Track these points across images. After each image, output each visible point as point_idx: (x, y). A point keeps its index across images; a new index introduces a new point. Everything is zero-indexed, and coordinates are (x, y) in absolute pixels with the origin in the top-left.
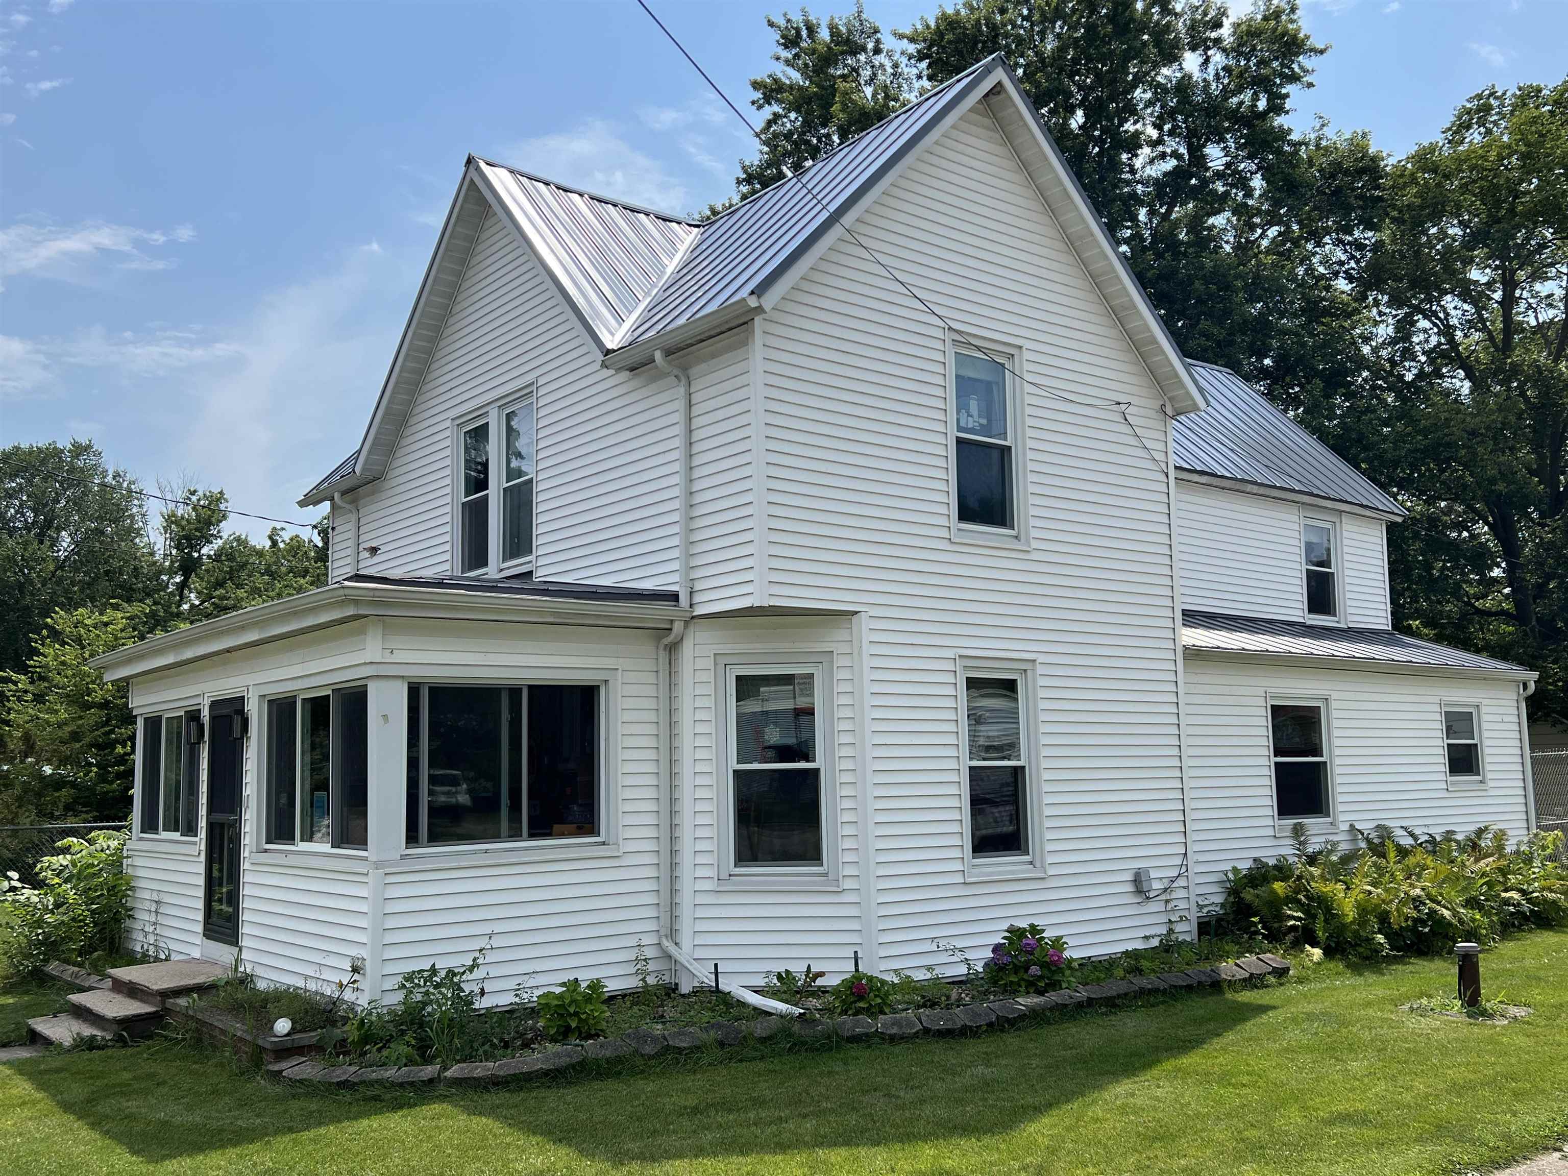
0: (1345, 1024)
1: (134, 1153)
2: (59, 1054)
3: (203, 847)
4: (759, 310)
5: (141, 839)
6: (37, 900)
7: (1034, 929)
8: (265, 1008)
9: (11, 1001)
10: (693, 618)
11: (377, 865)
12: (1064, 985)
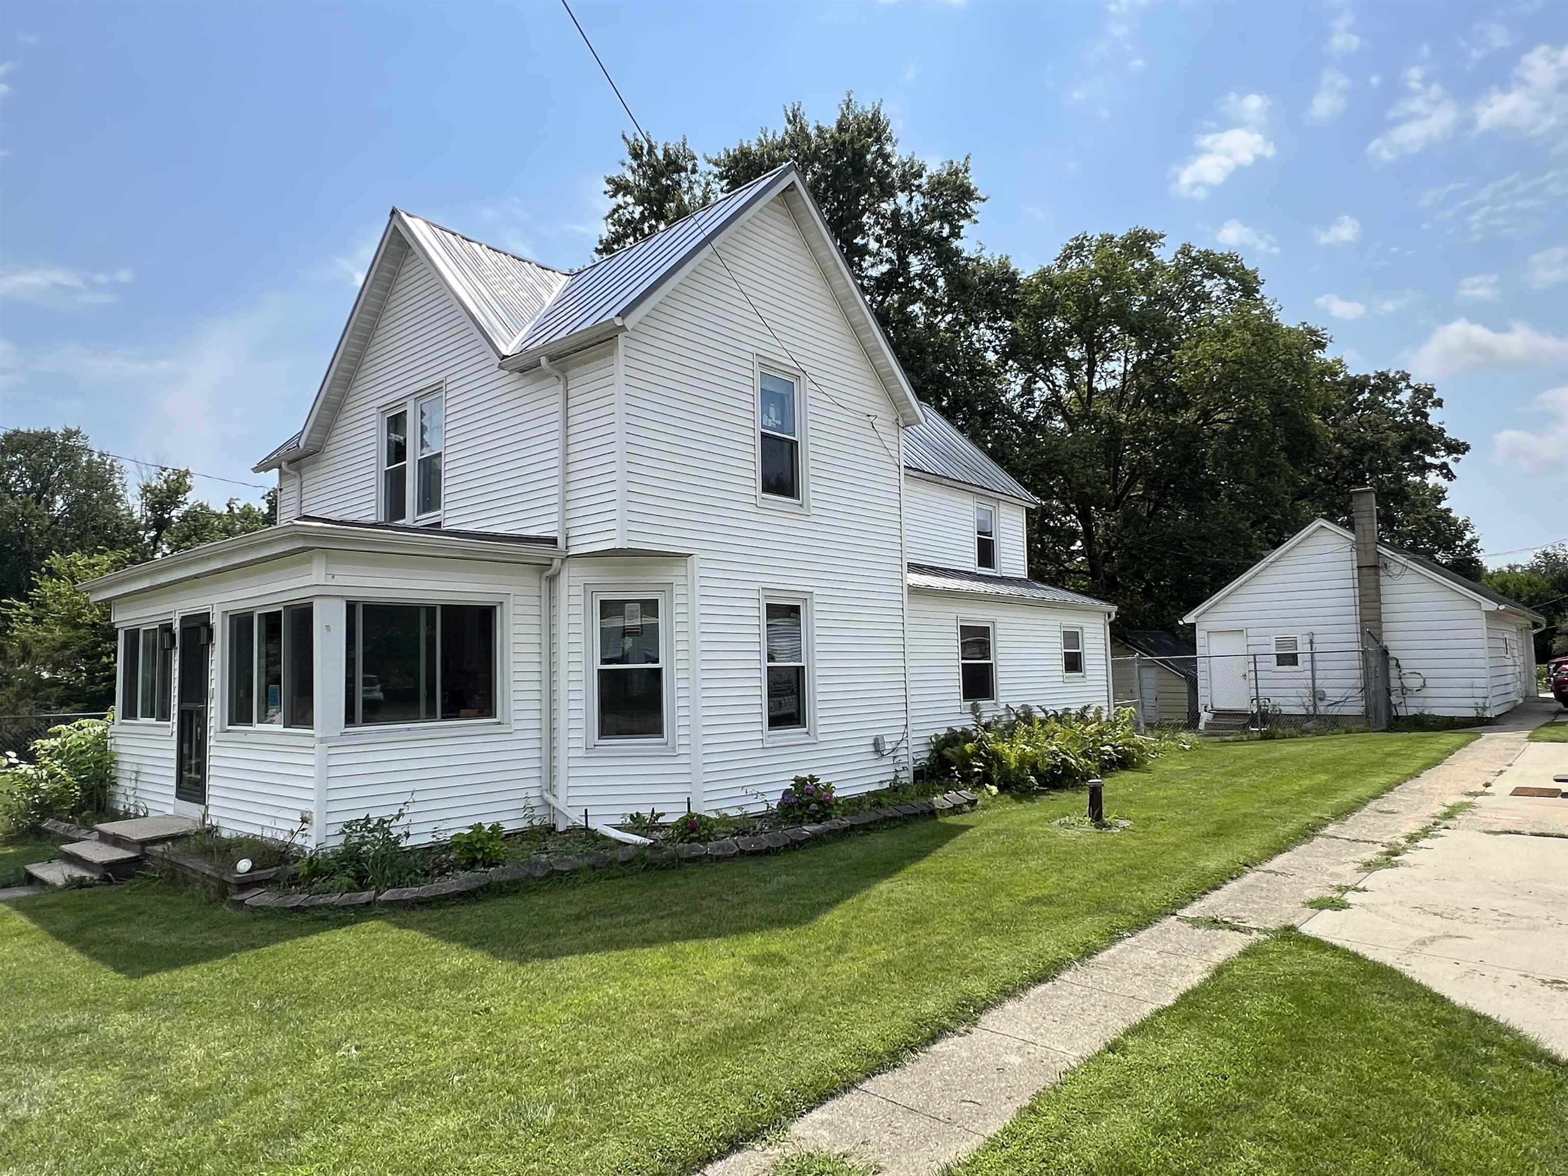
0: (1021, 836)
1: (118, 970)
2: (53, 892)
3: (175, 729)
4: (623, 328)
5: (122, 724)
6: (33, 772)
7: (812, 779)
8: (229, 851)
9: (11, 851)
10: (568, 556)
11: (322, 740)
12: (833, 816)
